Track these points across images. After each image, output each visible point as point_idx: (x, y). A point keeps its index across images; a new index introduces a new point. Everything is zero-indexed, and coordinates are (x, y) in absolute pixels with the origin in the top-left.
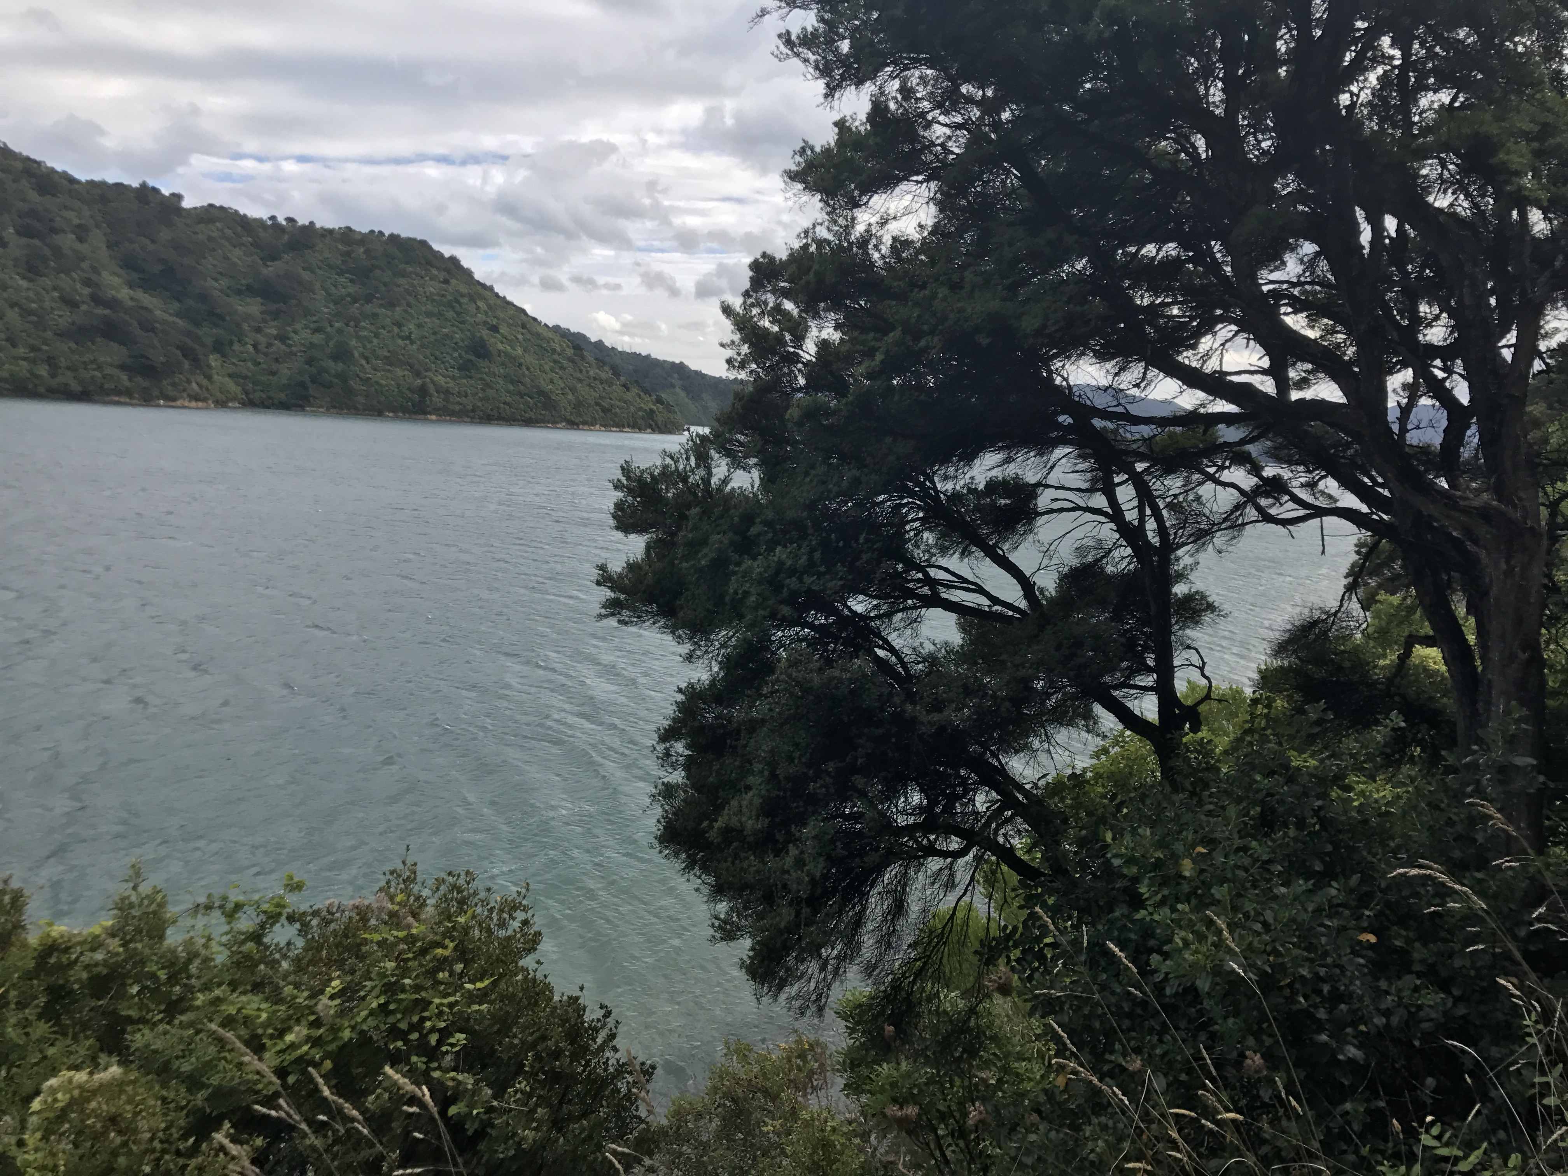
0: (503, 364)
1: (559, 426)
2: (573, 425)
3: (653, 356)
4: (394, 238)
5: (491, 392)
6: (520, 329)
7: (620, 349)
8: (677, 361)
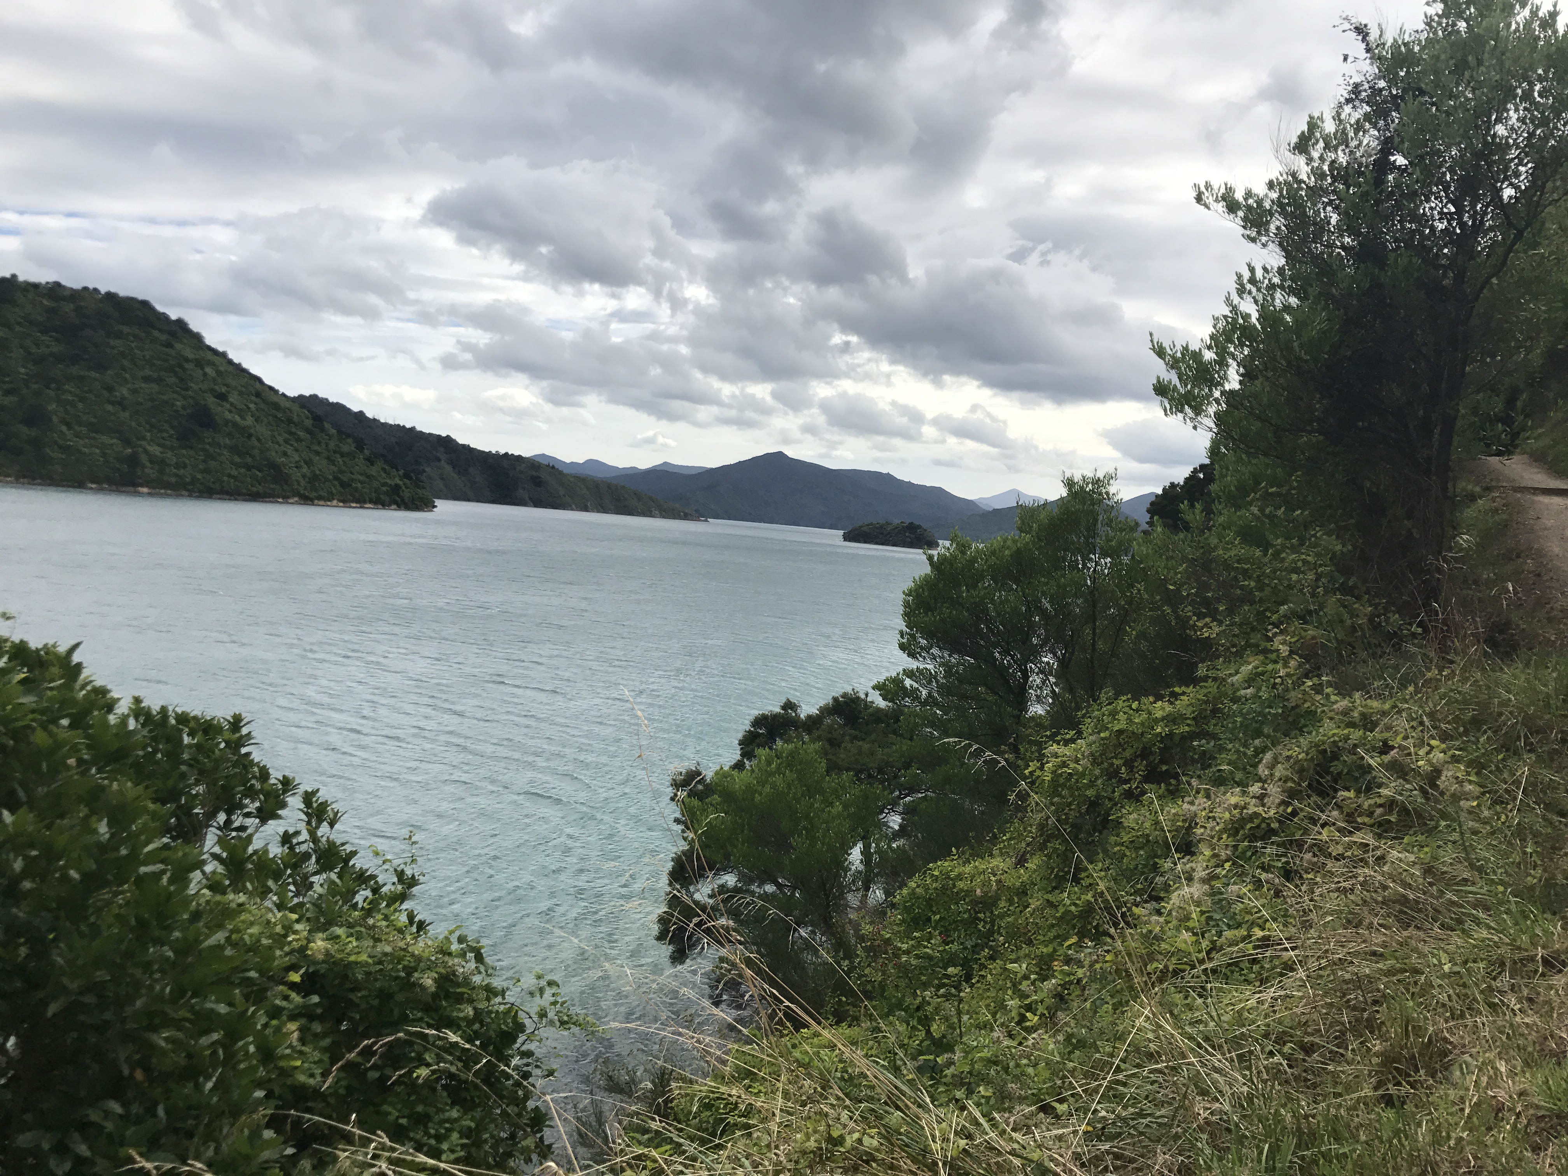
0: (230, 435)
1: (291, 501)
2: (307, 500)
3: (419, 428)
4: (111, 296)
5: (213, 464)
6: (253, 398)
7: (382, 421)
8: (444, 435)
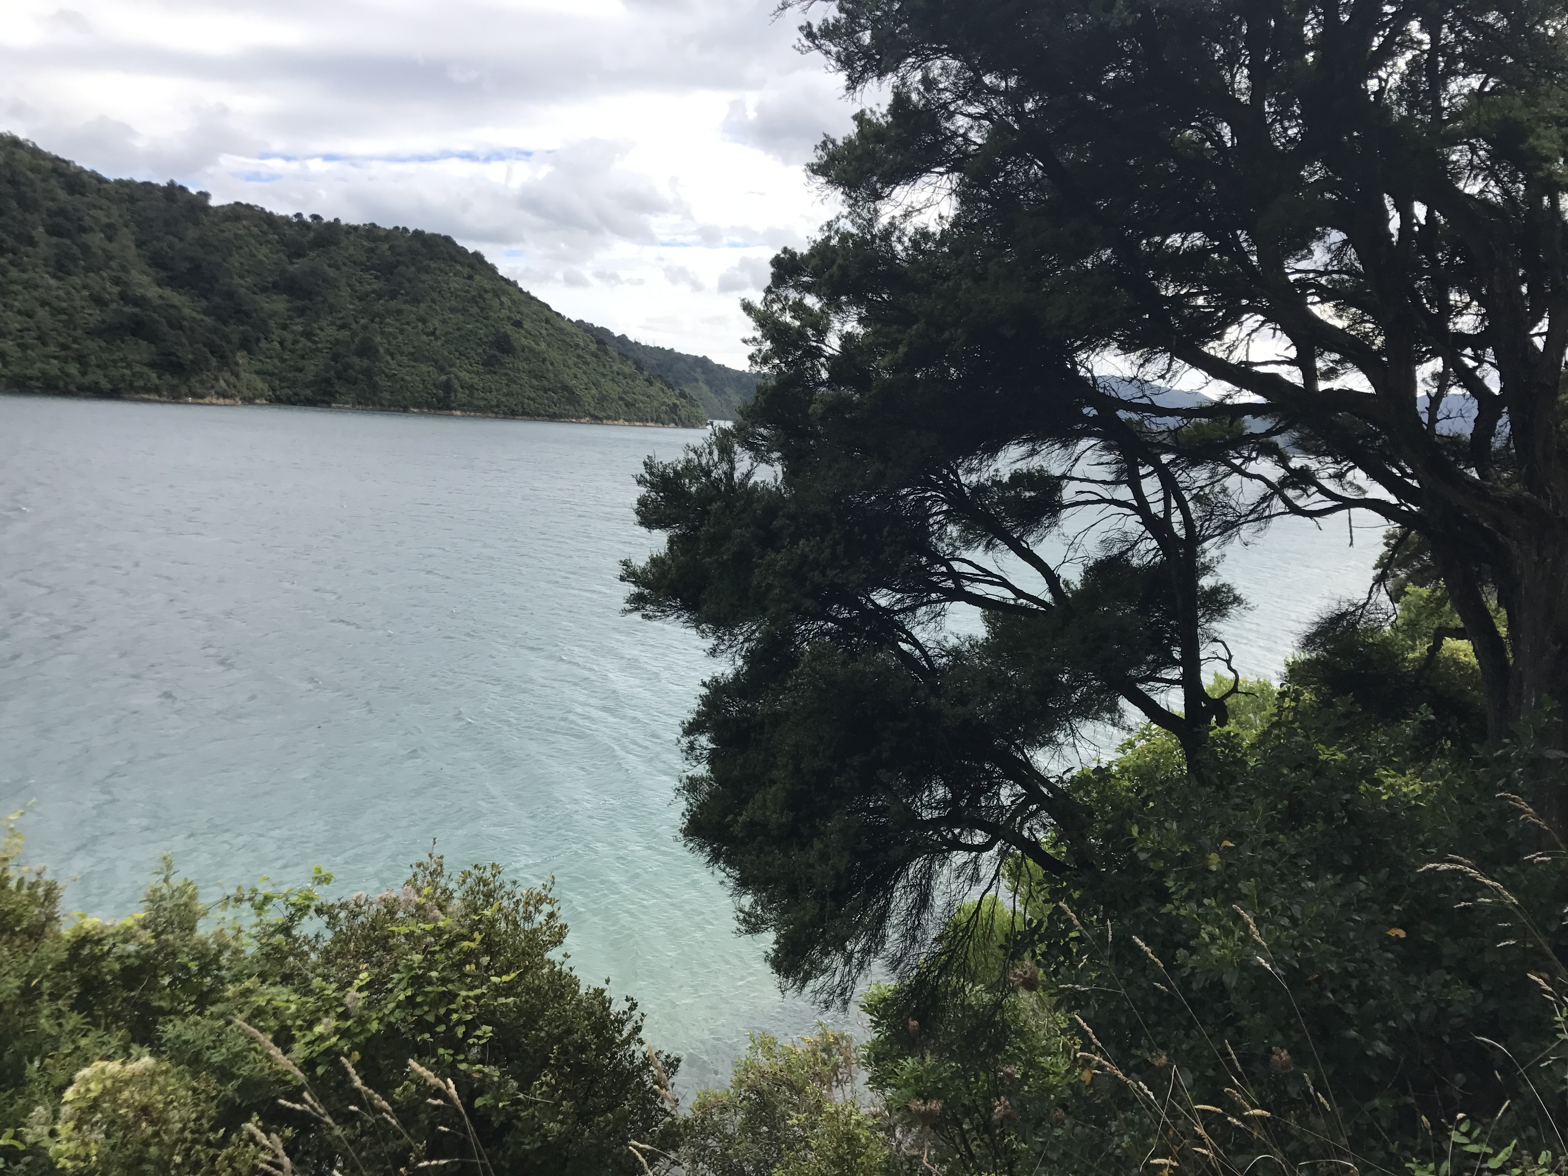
0: (527, 359)
1: (583, 421)
2: (596, 419)
3: (677, 350)
4: (418, 234)
5: (515, 388)
6: (544, 324)
7: (643, 344)
8: (700, 356)
